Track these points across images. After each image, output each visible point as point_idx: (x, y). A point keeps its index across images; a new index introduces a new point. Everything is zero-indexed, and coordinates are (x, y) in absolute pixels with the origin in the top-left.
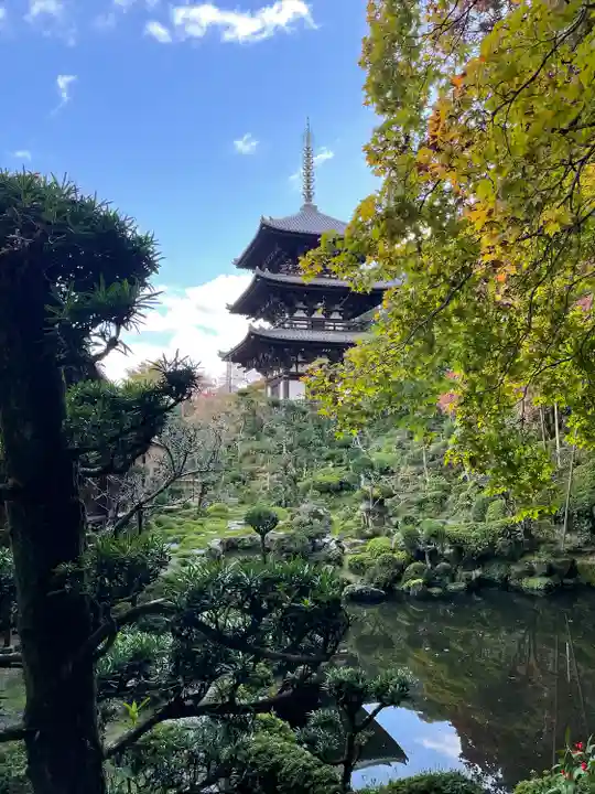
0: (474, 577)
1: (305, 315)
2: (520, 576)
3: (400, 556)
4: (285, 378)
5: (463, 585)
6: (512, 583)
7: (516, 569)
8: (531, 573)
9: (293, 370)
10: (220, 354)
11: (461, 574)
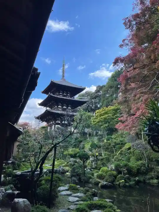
0: (137, 180)
1: (61, 107)
2: (149, 179)
3: (115, 173)
4: (55, 124)
5: (134, 182)
6: (147, 181)
7: (148, 177)
8: (152, 178)
9: (57, 122)
10: (35, 117)
11: (132, 179)
